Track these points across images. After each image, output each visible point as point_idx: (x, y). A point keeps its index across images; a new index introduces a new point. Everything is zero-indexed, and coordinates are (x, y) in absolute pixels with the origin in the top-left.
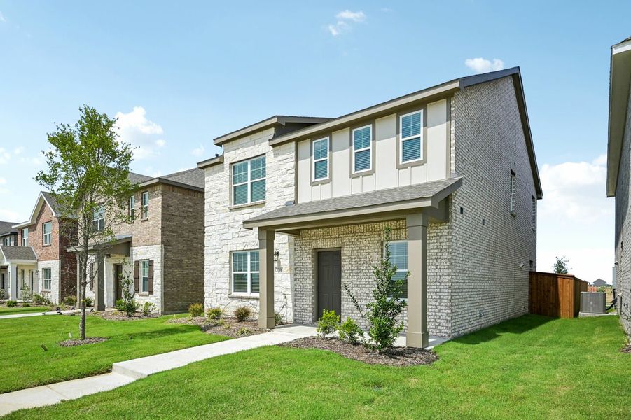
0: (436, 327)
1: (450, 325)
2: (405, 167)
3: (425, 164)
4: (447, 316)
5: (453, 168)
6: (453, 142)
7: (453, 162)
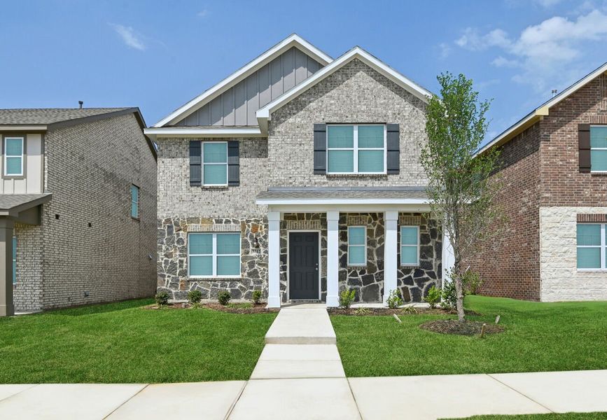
0: (32, 303)
1: (42, 301)
2: (9, 178)
3: (25, 180)
4: (40, 294)
5: (46, 186)
6: (46, 167)
7: (46, 181)
